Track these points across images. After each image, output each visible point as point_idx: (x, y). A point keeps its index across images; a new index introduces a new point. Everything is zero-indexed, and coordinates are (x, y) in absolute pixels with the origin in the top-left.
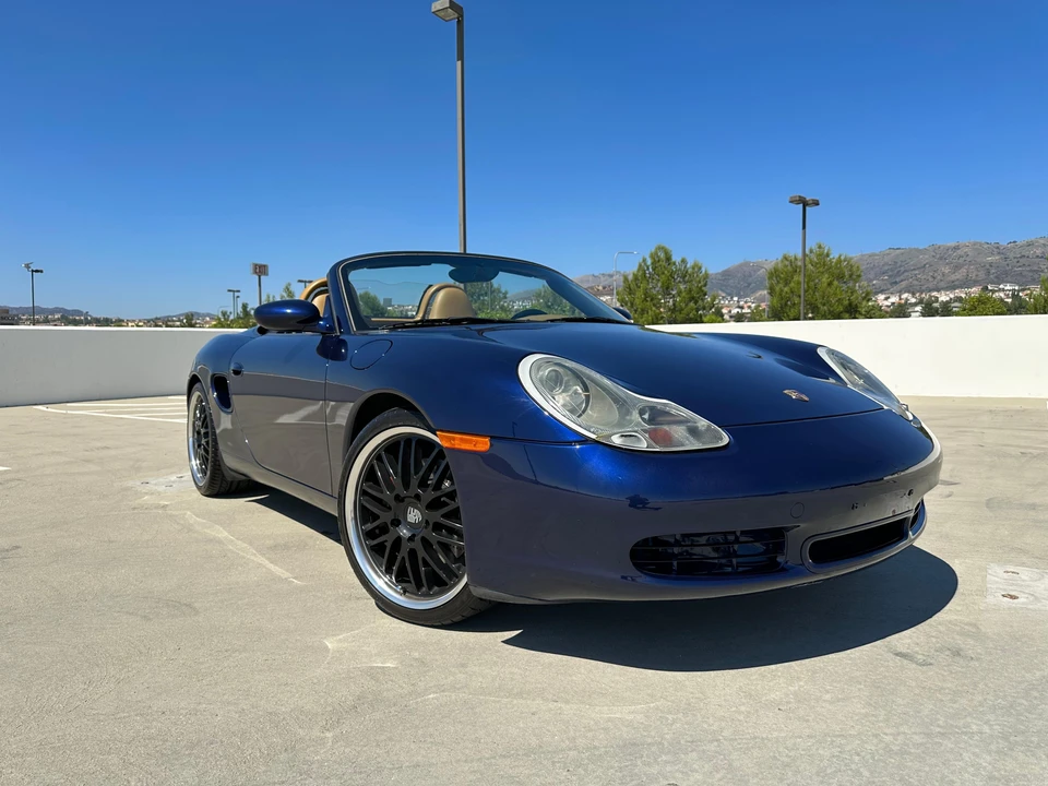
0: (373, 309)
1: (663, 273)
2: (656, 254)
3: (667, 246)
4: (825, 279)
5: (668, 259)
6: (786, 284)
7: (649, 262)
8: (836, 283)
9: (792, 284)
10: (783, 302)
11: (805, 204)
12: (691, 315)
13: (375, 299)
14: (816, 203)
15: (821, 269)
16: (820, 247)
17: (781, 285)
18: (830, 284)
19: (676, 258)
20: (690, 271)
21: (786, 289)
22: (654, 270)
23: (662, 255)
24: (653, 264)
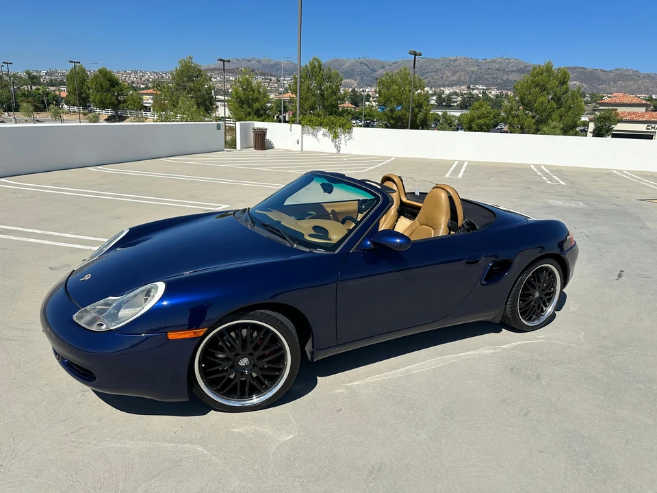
0: (110, 81)
1: (318, 75)
2: (313, 62)
3: (319, 59)
5: (320, 66)
6: (388, 90)
7: (309, 68)
9: (391, 90)
10: (386, 100)
11: (415, 55)
12: (333, 103)
13: (110, 73)
14: (421, 55)
15: (406, 82)
16: (405, 69)
18: (410, 91)
19: (325, 67)
20: (332, 75)
21: (387, 93)
22: (312, 73)
23: (316, 64)
24: (311, 69)
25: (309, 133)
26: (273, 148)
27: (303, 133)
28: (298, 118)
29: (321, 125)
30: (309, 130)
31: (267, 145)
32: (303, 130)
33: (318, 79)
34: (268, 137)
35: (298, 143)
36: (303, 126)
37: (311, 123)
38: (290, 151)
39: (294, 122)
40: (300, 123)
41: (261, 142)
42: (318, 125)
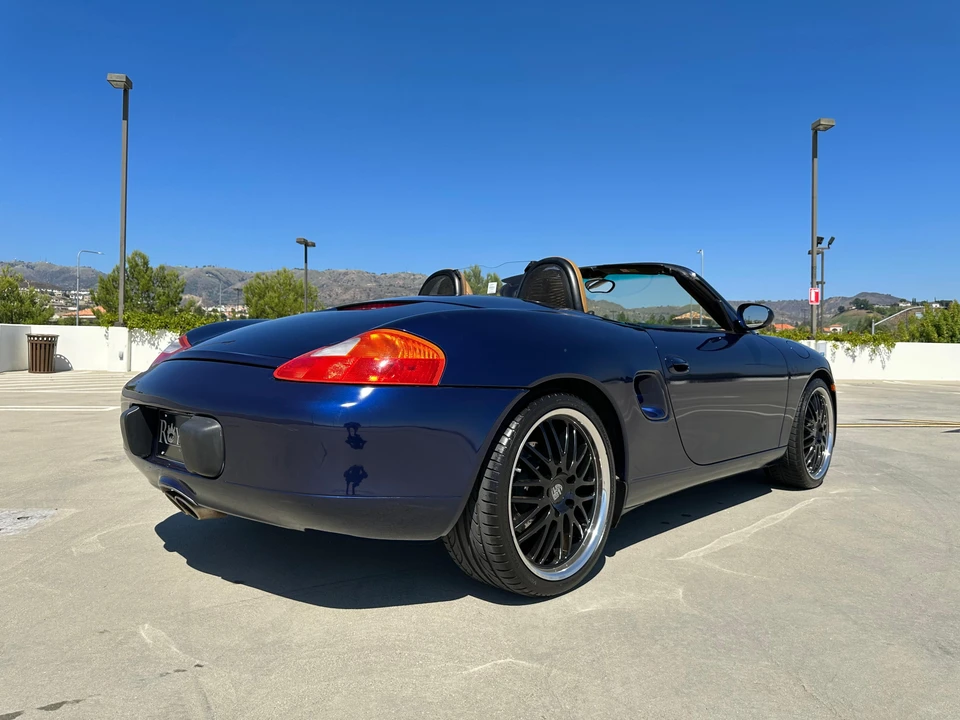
1: (143, 277)
2: (133, 258)
3: (144, 253)
4: (291, 296)
5: (146, 263)
7: (127, 267)
8: (299, 299)
9: (266, 299)
11: (307, 245)
14: (314, 245)
15: (288, 288)
17: (255, 299)
19: (154, 265)
20: (168, 278)
21: (262, 302)
22: (131, 273)
23: (140, 262)
24: (131, 267)
25: (143, 342)
26: (70, 369)
27: (130, 342)
28: (121, 316)
29: (166, 327)
30: (142, 336)
31: (57, 365)
32: (131, 336)
33: (143, 282)
34: (60, 350)
35: (121, 358)
36: (131, 328)
37: (145, 324)
38: (106, 372)
39: (112, 323)
40: (124, 324)
41: (44, 357)
42: (160, 327)
